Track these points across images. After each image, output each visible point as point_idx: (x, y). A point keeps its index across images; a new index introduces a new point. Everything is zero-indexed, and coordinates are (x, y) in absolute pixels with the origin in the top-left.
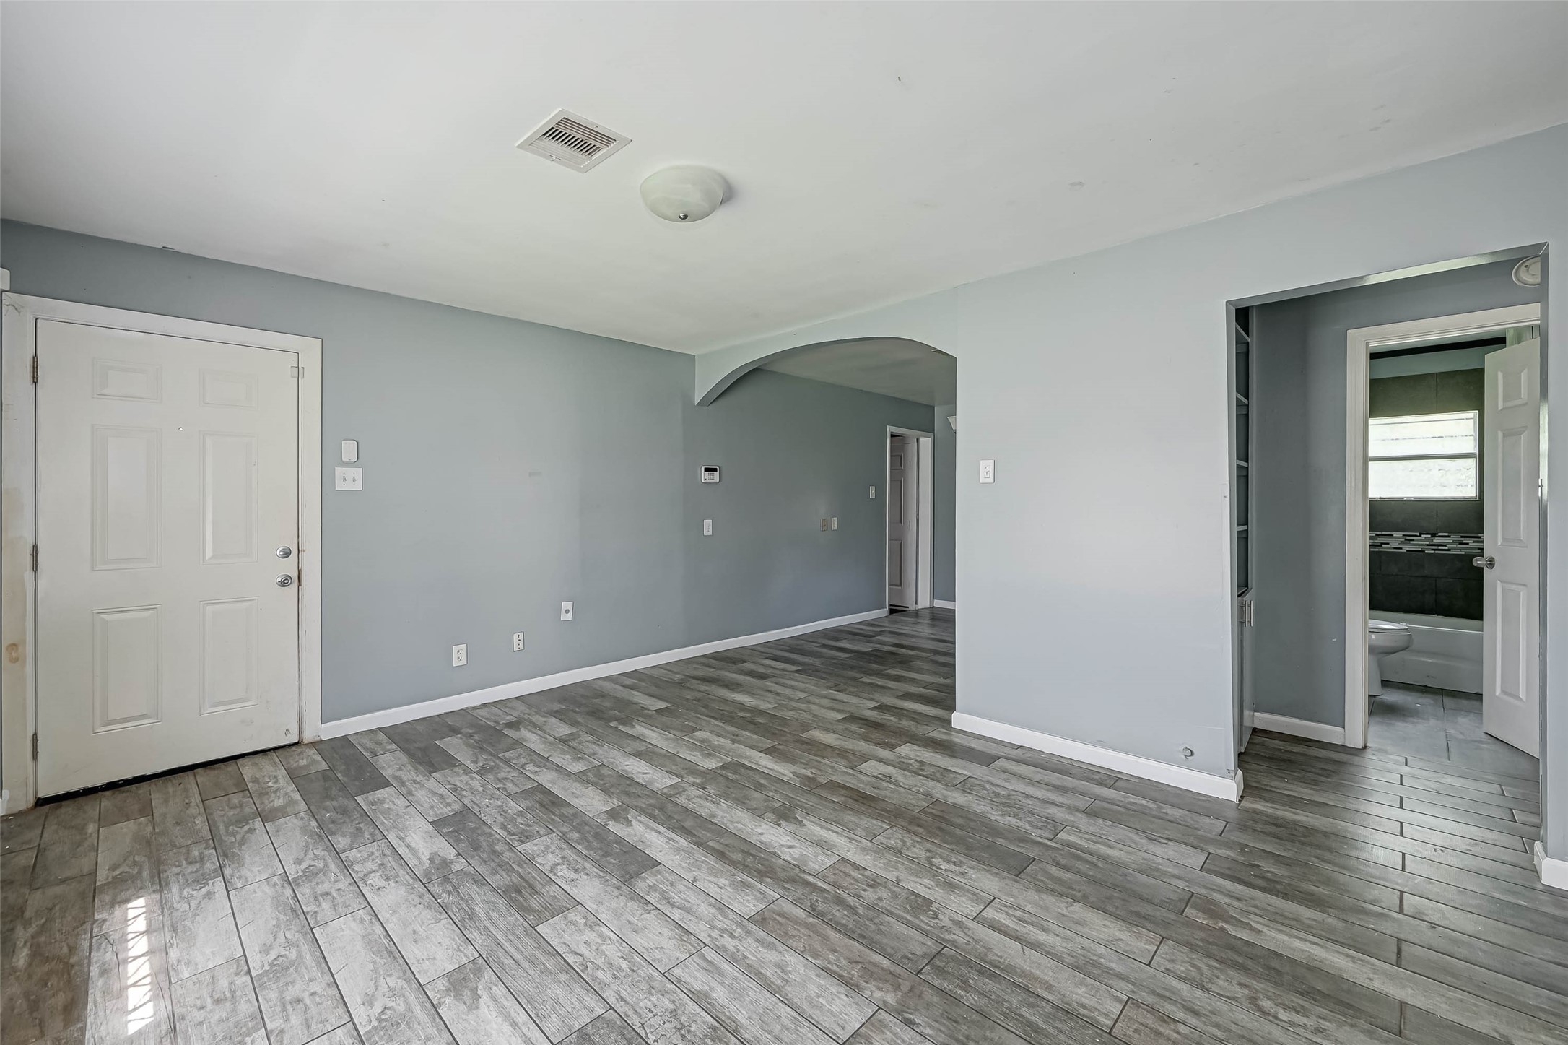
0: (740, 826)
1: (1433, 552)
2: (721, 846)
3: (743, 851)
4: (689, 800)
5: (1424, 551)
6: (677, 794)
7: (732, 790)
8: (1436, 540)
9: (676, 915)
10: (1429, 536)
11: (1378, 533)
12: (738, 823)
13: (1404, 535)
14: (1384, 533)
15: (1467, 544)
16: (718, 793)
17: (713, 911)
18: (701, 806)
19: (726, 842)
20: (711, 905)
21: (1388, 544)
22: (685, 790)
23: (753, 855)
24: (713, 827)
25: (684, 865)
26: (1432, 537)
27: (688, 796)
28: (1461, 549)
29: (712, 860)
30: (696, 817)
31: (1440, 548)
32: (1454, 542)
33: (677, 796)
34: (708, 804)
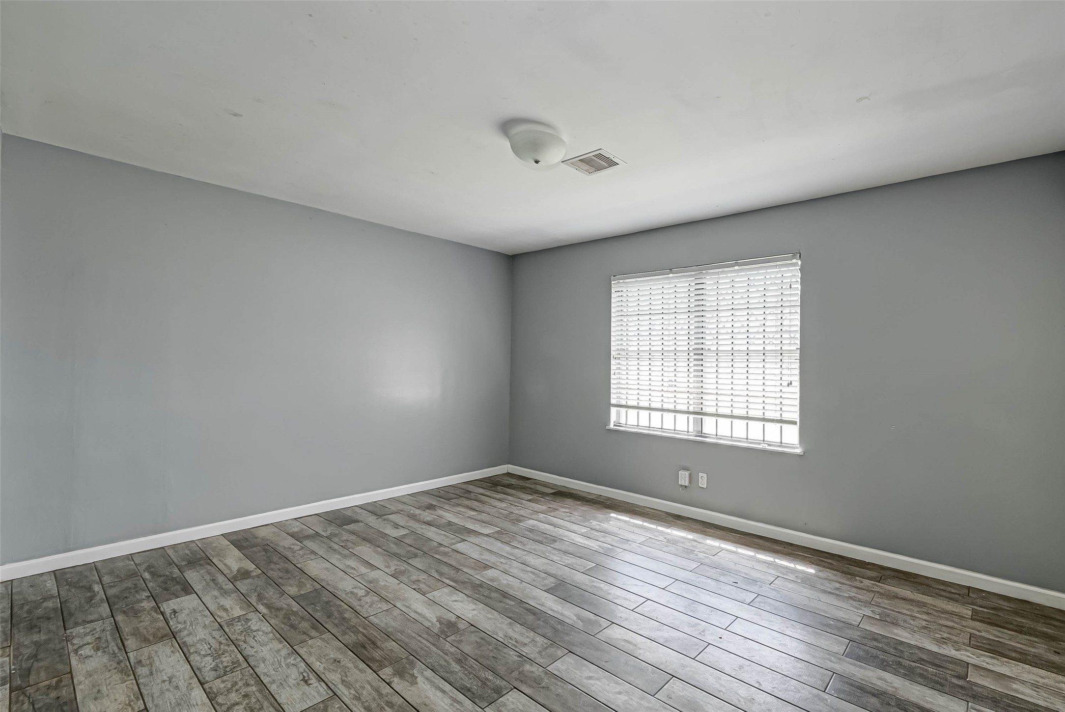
0: (489, 616)
2: (505, 601)
3: (490, 598)
4: (533, 640)
6: (546, 648)
7: (491, 654)
9: (529, 569)
12: (490, 618)
16: (505, 650)
17: (510, 570)
18: (522, 634)
19: (501, 604)
20: (511, 572)
22: (540, 652)
23: (483, 595)
24: (510, 615)
25: (529, 590)
27: (535, 646)
29: (511, 592)
30: (525, 623)
33: (545, 645)
34: (515, 636)
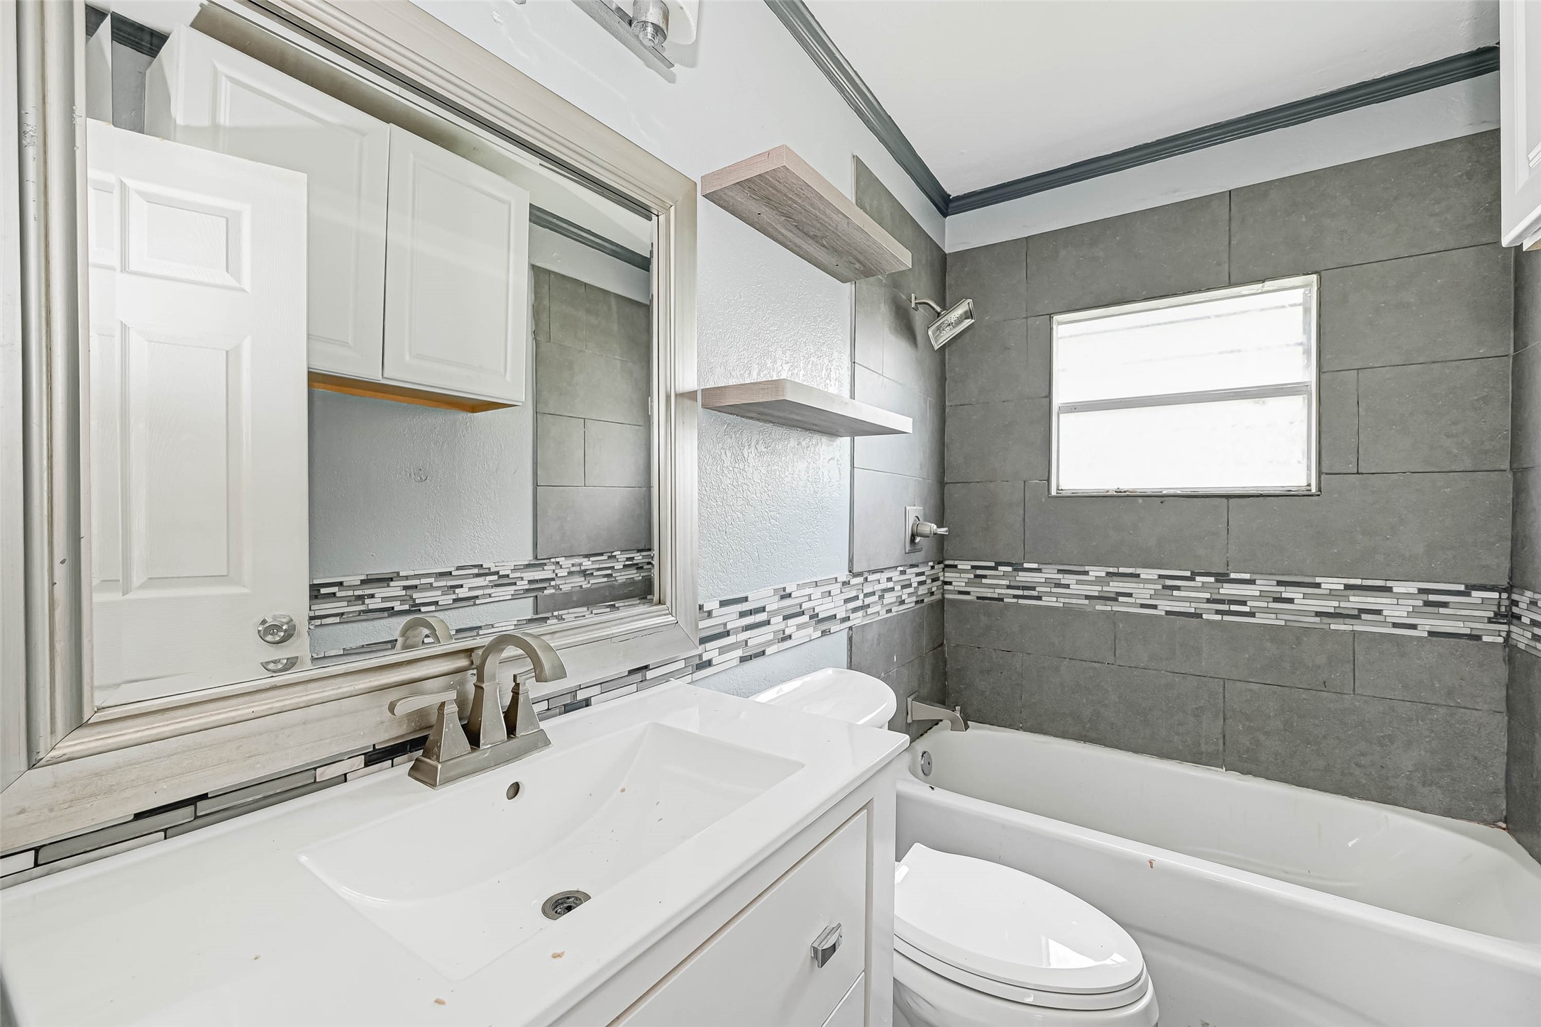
1: (1218, 617)
5: (1200, 616)
8: (1228, 590)
10: (1212, 579)
11: (1111, 570)
13: (1160, 576)
14: (1122, 570)
15: (1291, 601)
21: (1130, 595)
26: (1217, 581)
28: (1277, 612)
31: (1234, 608)
32: (1262, 595)
